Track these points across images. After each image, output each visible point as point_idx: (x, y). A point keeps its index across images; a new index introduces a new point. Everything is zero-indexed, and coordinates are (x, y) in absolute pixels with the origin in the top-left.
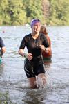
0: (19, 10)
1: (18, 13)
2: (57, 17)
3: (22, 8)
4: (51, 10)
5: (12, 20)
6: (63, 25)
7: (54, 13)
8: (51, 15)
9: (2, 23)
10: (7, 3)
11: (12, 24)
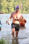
0: (11, 8)
6: (28, 13)
7: (24, 9)
8: (23, 9)
9: (5, 13)
11: (9, 13)
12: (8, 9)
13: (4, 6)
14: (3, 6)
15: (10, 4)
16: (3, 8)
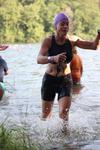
0: (35, 23)
1: (34, 27)
2: (83, 32)
3: (39, 21)
4: (75, 22)
5: (26, 36)
7: (80, 27)
8: (75, 28)
9: (13, 41)
10: (19, 16)
11: (26, 42)
12: (25, 28)
13: (11, 19)
14: (7, 17)
15: (31, 10)
16: (6, 24)
